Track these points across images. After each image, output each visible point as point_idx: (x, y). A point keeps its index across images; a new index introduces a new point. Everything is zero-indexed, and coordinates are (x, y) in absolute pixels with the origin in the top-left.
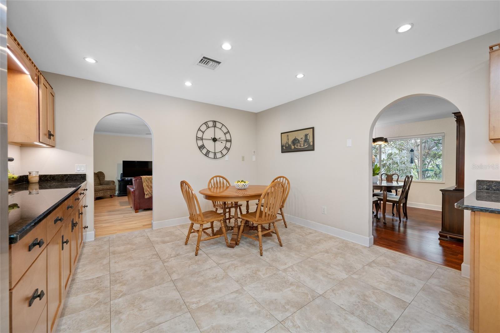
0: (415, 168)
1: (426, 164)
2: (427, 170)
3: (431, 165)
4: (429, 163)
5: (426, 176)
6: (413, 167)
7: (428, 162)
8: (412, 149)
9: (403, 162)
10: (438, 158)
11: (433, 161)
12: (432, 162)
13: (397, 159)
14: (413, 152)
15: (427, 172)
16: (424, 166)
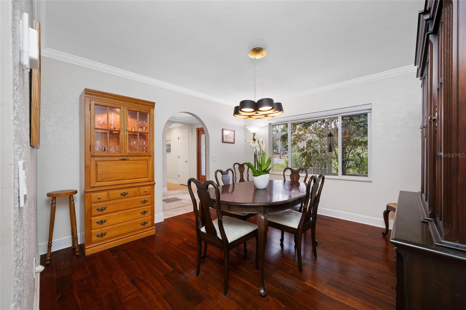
0: (336, 157)
1: (347, 152)
2: (348, 160)
3: (351, 154)
4: (350, 152)
5: (346, 166)
6: (334, 157)
7: (348, 150)
8: (330, 133)
9: (323, 151)
10: (358, 145)
11: (353, 149)
12: (353, 151)
13: (318, 147)
14: (331, 137)
15: (348, 162)
16: (345, 155)
